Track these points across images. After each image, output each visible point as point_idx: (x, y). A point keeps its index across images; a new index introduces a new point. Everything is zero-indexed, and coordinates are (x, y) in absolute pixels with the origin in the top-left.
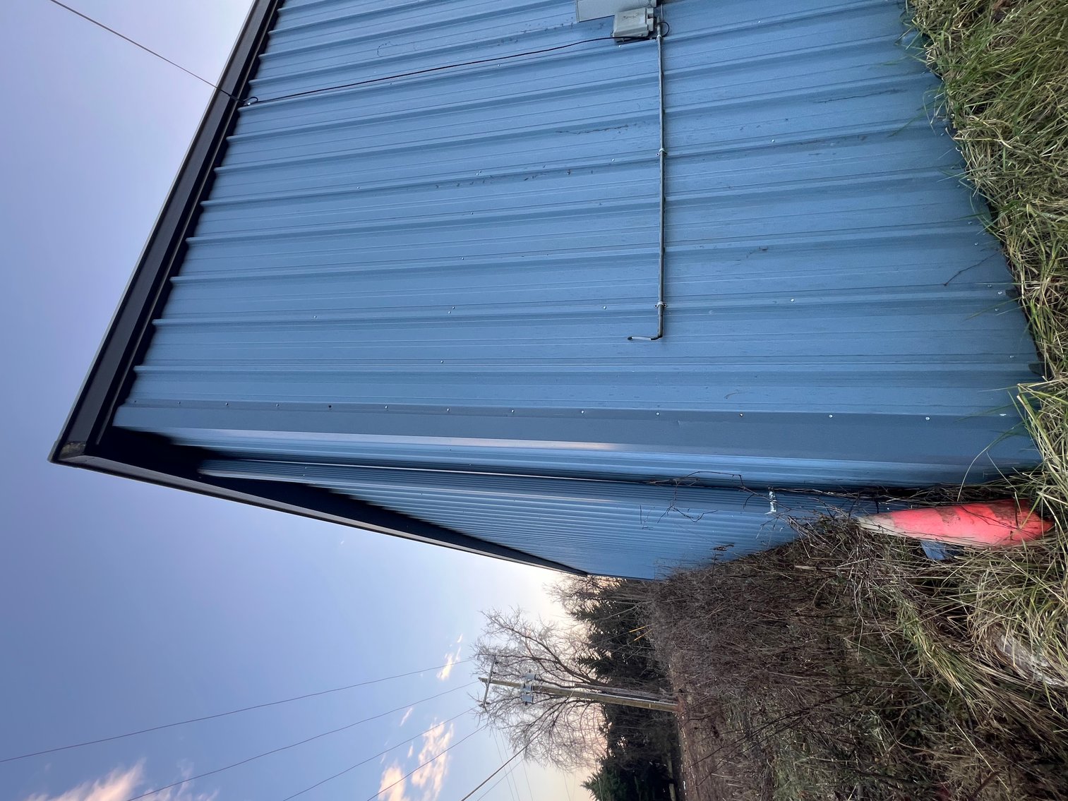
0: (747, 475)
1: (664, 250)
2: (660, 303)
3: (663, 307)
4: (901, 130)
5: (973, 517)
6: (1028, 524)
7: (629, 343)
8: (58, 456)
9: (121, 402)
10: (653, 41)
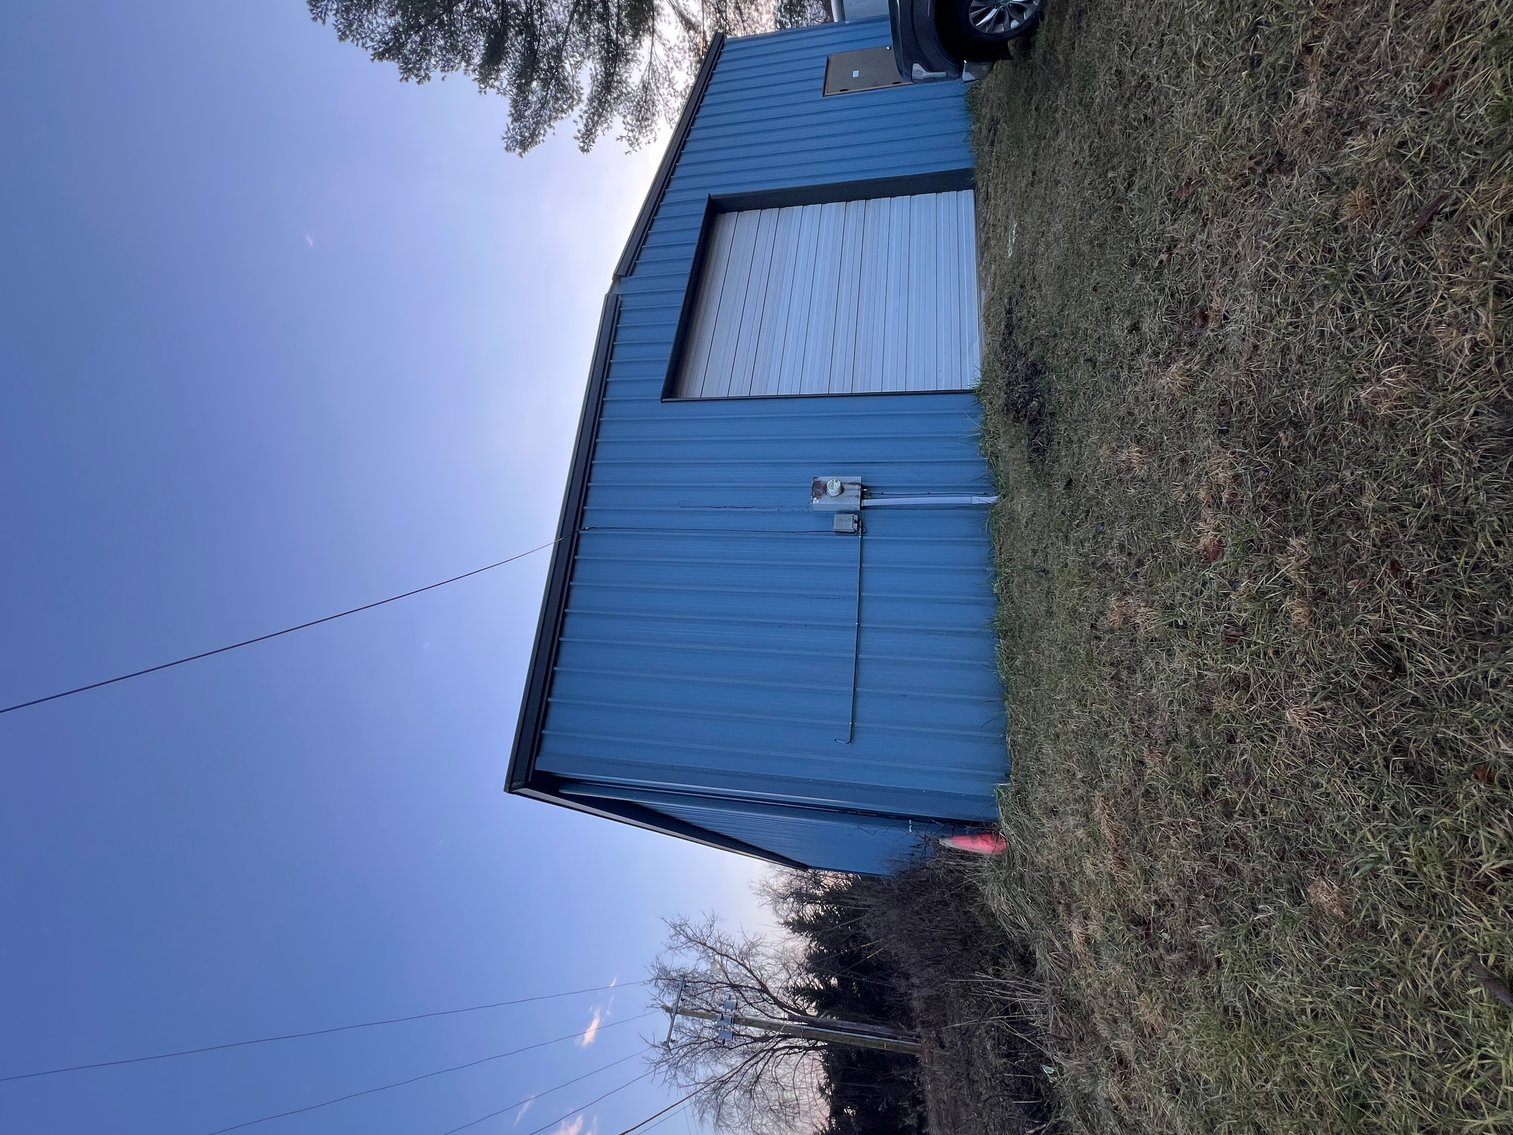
1: (855, 689)
2: (851, 721)
3: (852, 724)
5: (983, 841)
6: (1000, 846)
7: (835, 743)
8: (511, 788)
9: (537, 754)
10: (856, 538)
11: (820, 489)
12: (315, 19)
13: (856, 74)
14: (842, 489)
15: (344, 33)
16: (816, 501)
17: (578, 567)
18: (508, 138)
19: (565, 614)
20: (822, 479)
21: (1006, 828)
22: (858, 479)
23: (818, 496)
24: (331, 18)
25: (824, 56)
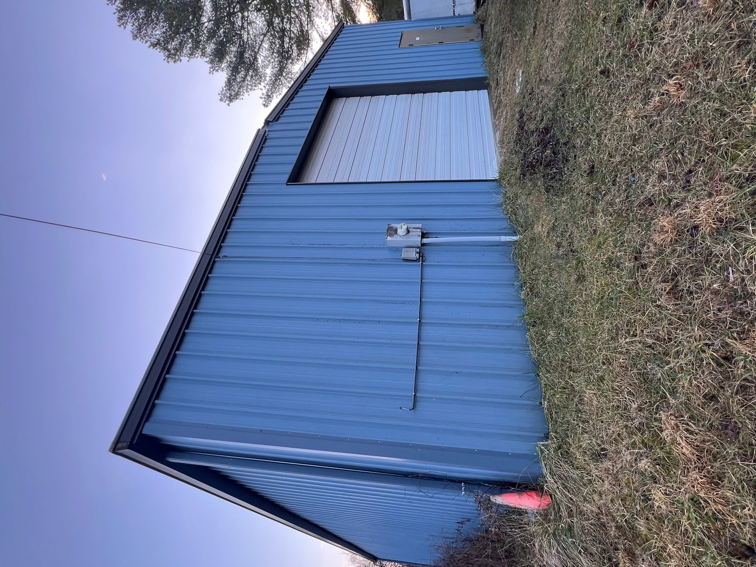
0: (449, 474)
1: (417, 367)
2: (413, 393)
3: (415, 395)
4: (511, 326)
5: (529, 497)
6: (546, 501)
7: (400, 410)
8: (115, 449)
9: (147, 420)
10: (418, 263)
11: (393, 231)
12: (120, 26)
13: (418, 39)
14: (408, 231)
15: (136, 36)
16: (389, 238)
17: (210, 282)
18: (222, 94)
19: (193, 314)
20: (394, 225)
21: (550, 482)
22: (420, 226)
23: (391, 235)
24: (129, 27)
25: (400, 32)
